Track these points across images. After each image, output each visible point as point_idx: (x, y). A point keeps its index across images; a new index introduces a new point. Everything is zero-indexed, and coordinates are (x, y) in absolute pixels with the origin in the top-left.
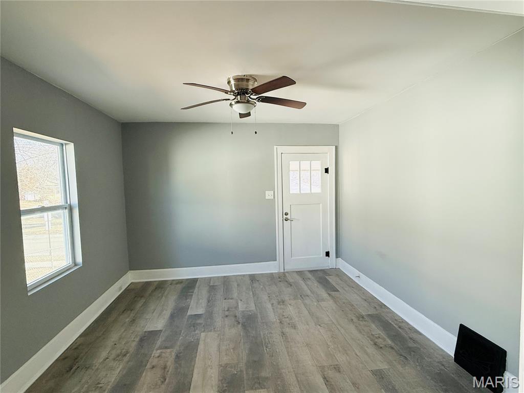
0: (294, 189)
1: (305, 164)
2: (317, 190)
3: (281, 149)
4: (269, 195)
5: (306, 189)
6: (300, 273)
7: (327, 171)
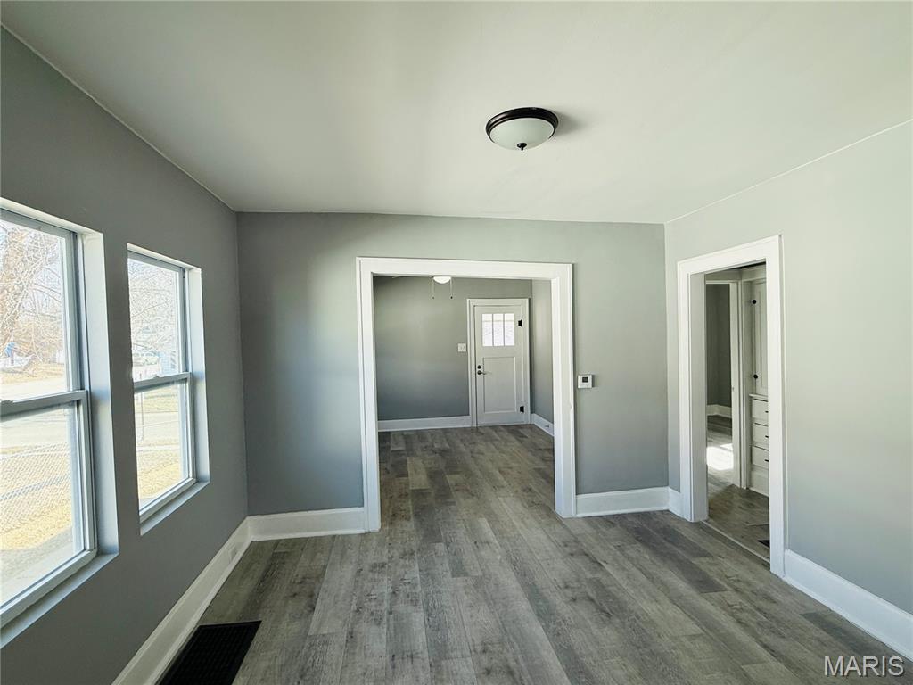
0: (487, 342)
1: (498, 317)
2: (510, 342)
3: (473, 302)
4: (461, 348)
5: (499, 343)
6: (494, 428)
7: (520, 323)
